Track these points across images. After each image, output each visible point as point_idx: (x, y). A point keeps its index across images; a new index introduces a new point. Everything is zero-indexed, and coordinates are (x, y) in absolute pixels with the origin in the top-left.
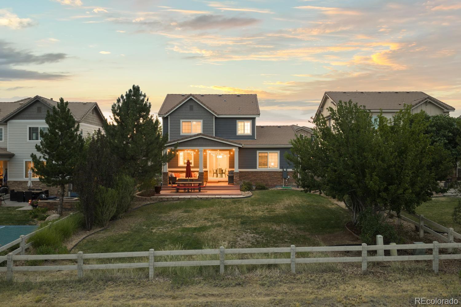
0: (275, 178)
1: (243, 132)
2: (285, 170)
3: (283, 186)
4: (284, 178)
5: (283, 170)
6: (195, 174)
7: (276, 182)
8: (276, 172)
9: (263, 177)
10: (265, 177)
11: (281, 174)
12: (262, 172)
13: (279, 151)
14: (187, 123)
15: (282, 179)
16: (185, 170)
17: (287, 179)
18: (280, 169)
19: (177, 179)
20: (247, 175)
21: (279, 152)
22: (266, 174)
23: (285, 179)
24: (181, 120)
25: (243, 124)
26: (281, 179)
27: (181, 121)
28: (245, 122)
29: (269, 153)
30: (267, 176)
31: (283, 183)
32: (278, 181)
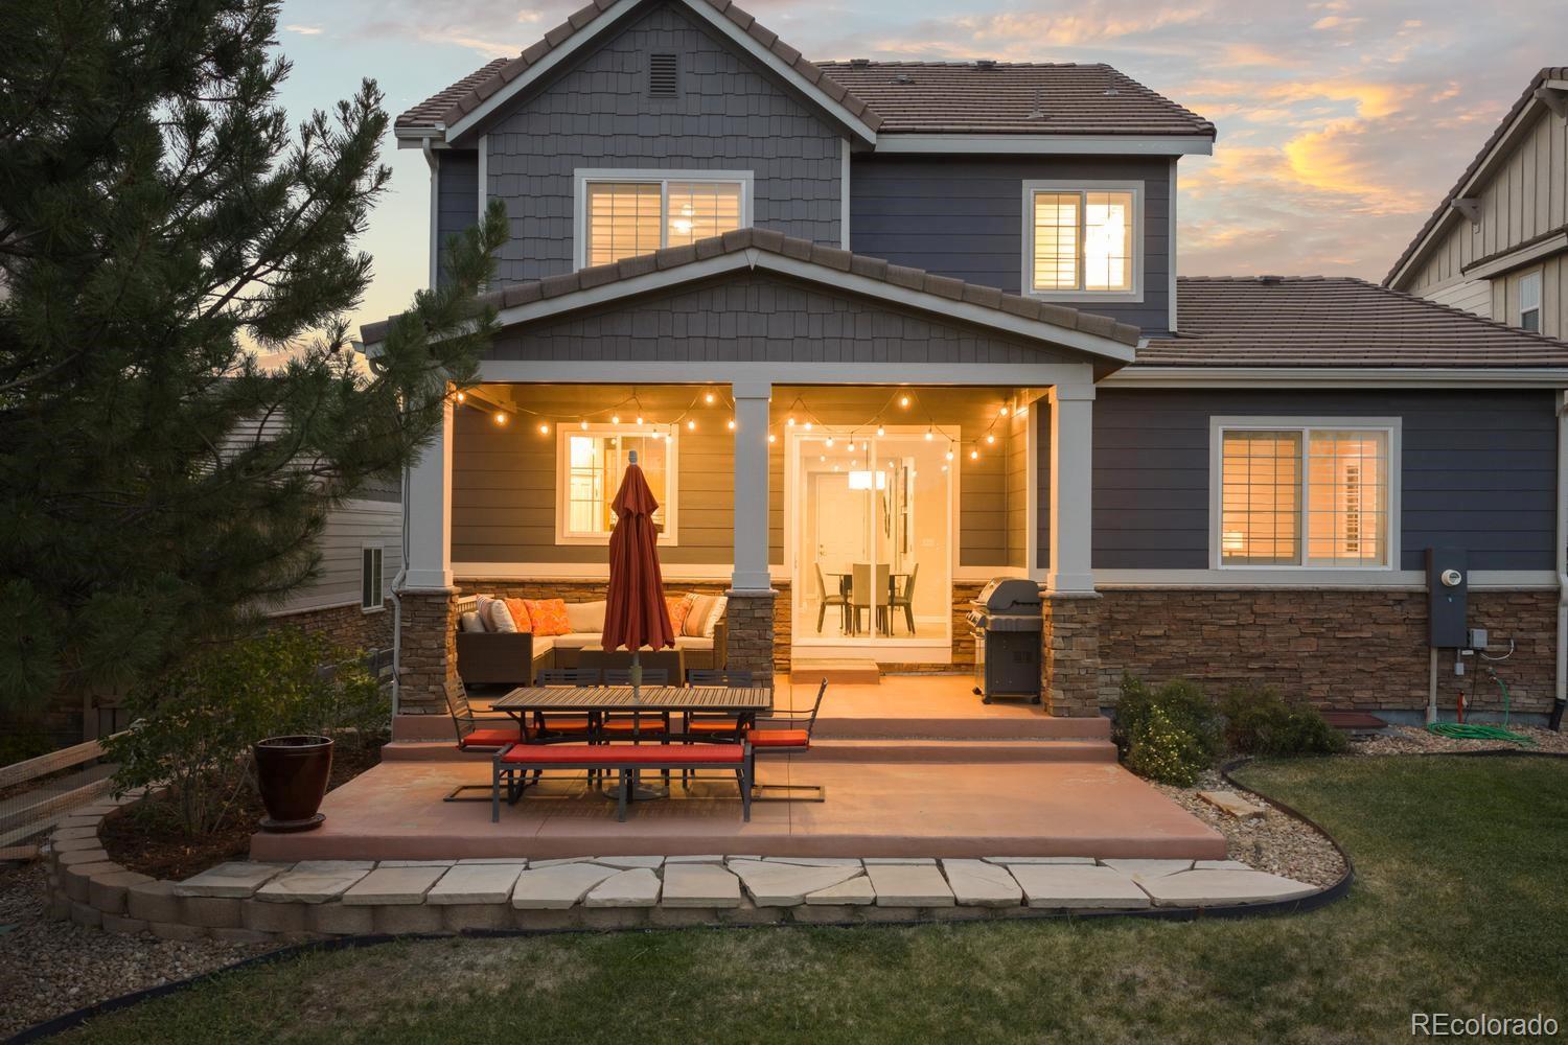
0: (1365, 643)
1: (1068, 279)
2: (1448, 576)
3: (1433, 717)
4: (1441, 649)
5: (1433, 580)
6: (688, 610)
7: (1371, 682)
8: (1371, 593)
9: (1263, 637)
10: (1280, 641)
11: (1415, 612)
12: (1253, 593)
13: (1399, 420)
14: (625, 202)
15: (1422, 653)
16: (601, 571)
17: (1465, 659)
18: (1404, 567)
19: (541, 645)
20: (1126, 622)
21: (1393, 427)
22: (1286, 609)
23: (1449, 652)
24: (578, 172)
25: (1068, 213)
26: (1415, 653)
27: (582, 176)
28: (1090, 196)
29: (1318, 435)
30: (1294, 631)
31: (1427, 687)
32: (1390, 668)
